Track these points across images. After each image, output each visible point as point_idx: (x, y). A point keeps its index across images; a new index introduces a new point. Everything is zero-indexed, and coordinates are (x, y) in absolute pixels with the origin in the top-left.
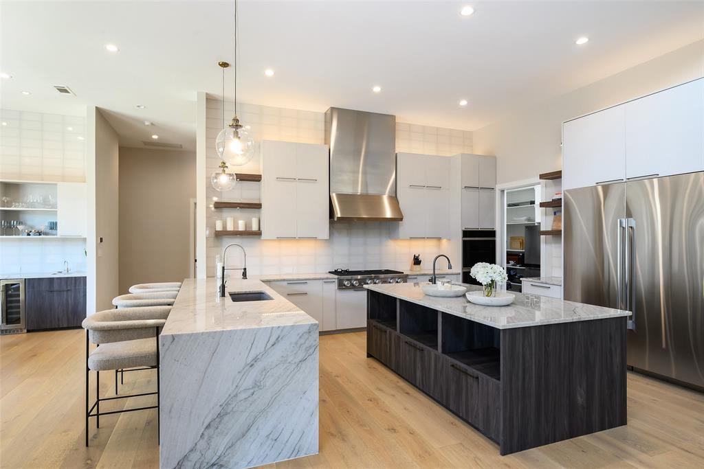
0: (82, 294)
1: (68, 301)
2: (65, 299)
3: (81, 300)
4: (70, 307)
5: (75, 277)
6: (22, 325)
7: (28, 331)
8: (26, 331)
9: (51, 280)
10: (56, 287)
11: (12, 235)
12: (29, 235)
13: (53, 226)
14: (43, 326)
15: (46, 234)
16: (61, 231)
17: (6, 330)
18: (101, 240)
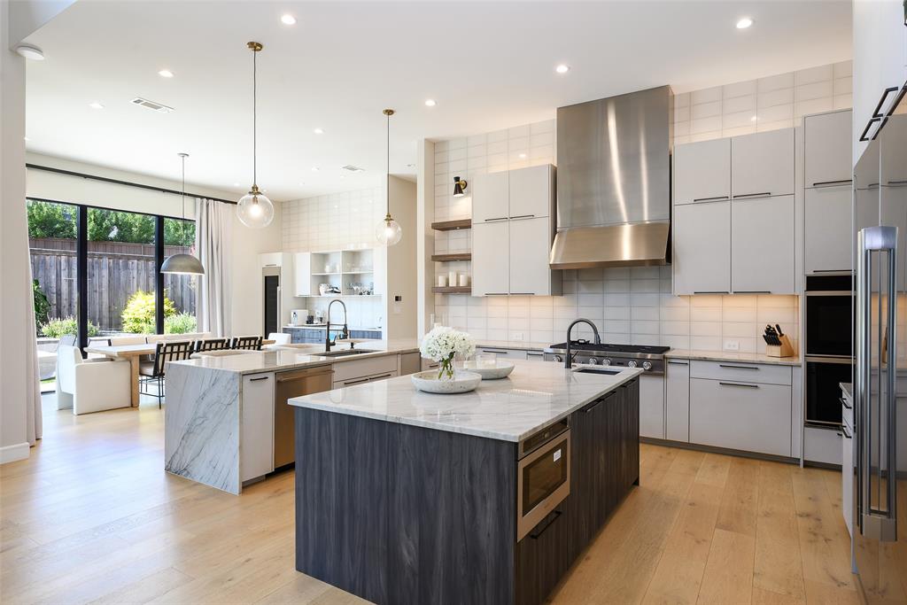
12: (361, 294)
18: (397, 299)
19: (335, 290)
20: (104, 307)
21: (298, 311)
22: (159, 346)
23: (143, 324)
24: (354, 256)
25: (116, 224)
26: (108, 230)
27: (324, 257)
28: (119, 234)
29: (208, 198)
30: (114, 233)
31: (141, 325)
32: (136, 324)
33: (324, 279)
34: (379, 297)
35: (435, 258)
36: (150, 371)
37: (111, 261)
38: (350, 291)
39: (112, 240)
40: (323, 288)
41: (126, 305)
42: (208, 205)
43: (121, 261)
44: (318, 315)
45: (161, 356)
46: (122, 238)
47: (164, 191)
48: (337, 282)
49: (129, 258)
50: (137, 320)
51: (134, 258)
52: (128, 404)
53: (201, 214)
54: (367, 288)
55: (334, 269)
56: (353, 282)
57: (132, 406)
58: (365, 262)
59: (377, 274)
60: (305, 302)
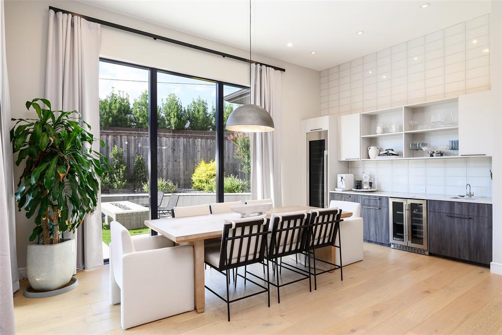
0: (486, 226)
1: (469, 230)
2: (466, 227)
3: (486, 233)
4: (472, 240)
5: (478, 204)
6: (424, 246)
7: (430, 254)
8: (427, 253)
9: (451, 204)
10: (457, 211)
11: (418, 157)
12: (432, 156)
13: (455, 146)
14: (443, 253)
15: (447, 154)
16: (462, 150)
17: (412, 248)
19: (390, 152)
20: (181, 172)
21: (344, 176)
22: (228, 227)
23: (204, 184)
25: (189, 119)
26: (185, 123)
28: (191, 124)
29: (261, 64)
30: (187, 125)
31: (203, 185)
32: (200, 184)
33: (374, 141)
36: (216, 259)
37: (185, 140)
39: (187, 129)
40: (372, 151)
41: (194, 171)
42: (261, 71)
43: (191, 140)
45: (229, 242)
46: (192, 127)
47: (224, 55)
48: (393, 143)
49: (195, 138)
50: (200, 181)
51: (199, 137)
52: (190, 307)
53: (256, 80)
55: (386, 130)
57: (195, 309)
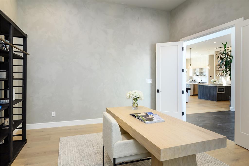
18: (211, 77)
24: (201, 69)
27: (195, 69)
33: (195, 73)
34: (207, 76)
35: (217, 70)
38: (201, 75)
40: (195, 75)
44: (194, 80)
48: (198, 74)
54: (204, 75)
55: (197, 71)
56: (201, 74)
58: (204, 70)
59: (206, 72)
60: (191, 77)
